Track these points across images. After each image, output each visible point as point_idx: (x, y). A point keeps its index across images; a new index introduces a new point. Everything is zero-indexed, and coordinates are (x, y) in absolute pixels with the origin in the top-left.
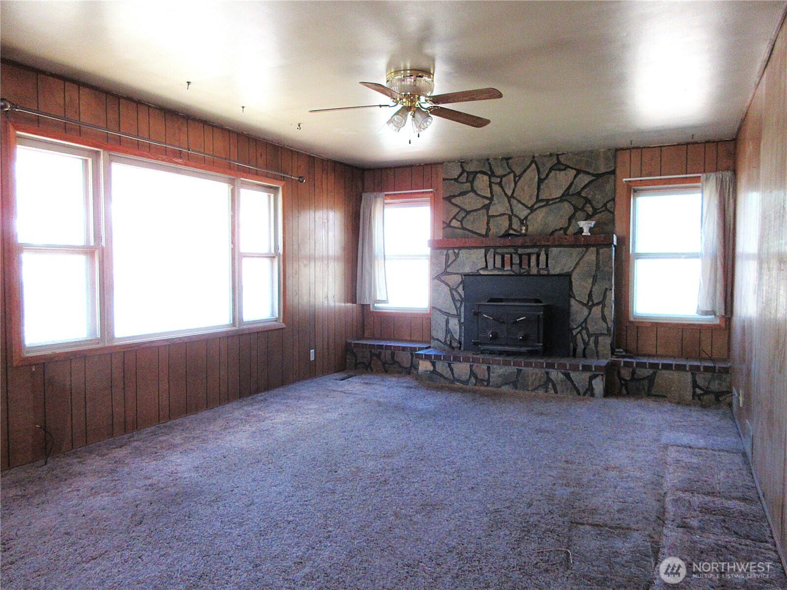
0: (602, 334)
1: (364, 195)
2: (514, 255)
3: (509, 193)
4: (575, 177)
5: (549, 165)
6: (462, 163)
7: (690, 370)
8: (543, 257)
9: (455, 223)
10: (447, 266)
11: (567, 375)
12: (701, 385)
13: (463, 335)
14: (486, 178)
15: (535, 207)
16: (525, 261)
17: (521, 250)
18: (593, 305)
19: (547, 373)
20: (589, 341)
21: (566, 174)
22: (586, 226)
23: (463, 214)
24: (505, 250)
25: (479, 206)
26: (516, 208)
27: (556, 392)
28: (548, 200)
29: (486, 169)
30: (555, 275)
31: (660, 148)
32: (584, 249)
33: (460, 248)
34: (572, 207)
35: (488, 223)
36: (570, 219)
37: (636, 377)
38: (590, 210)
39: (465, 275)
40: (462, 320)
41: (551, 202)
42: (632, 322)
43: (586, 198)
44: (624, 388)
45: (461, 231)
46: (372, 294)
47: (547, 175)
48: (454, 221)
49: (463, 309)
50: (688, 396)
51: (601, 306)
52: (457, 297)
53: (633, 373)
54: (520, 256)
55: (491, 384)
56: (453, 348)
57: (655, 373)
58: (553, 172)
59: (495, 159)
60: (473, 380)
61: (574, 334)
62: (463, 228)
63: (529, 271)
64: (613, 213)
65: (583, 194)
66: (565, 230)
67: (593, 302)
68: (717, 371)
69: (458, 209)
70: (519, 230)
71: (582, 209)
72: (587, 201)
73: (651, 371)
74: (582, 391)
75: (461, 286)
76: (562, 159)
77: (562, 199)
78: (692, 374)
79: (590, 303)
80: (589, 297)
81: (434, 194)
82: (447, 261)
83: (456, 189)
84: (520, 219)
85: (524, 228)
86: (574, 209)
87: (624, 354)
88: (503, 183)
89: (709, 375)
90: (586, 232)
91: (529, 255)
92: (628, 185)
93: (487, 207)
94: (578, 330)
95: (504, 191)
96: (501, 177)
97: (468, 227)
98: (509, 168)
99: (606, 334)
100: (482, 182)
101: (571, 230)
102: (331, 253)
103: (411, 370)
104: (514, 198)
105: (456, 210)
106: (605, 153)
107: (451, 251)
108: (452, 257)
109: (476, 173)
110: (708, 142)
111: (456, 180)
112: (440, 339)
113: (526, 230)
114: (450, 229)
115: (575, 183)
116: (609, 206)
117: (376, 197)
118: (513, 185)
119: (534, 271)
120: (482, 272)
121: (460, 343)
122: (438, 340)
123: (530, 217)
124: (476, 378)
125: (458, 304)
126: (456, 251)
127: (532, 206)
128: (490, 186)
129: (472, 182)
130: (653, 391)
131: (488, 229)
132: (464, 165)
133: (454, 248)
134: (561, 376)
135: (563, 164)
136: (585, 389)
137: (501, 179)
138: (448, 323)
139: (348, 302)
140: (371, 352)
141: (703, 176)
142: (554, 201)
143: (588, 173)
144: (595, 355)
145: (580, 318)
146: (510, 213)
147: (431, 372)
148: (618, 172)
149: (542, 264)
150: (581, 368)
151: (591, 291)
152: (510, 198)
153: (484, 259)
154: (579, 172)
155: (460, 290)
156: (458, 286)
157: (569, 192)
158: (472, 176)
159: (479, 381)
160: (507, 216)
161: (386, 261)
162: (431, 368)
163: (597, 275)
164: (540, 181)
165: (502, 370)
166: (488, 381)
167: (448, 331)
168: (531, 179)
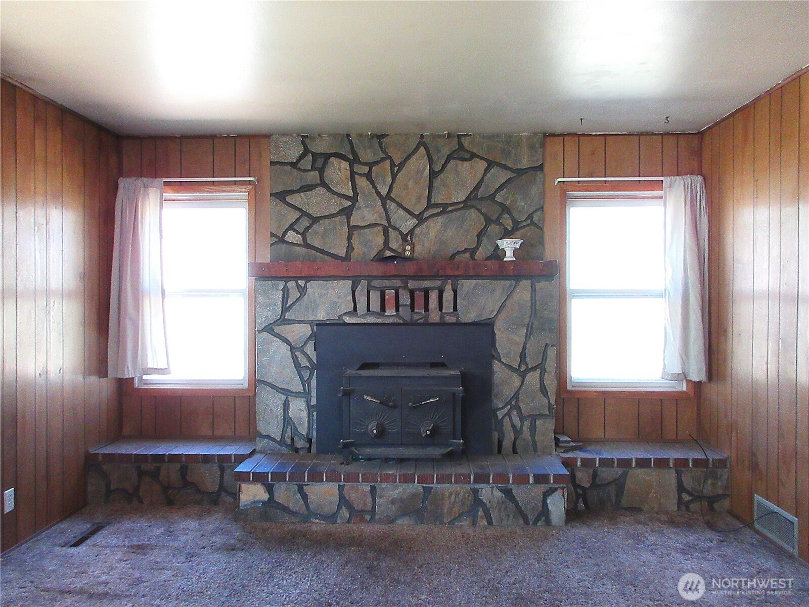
0: (541, 416)
1: (123, 183)
2: (401, 291)
3: (384, 191)
4: (487, 171)
5: (446, 151)
6: (305, 138)
7: (675, 465)
8: (448, 295)
9: (291, 237)
10: (285, 309)
11: (508, 493)
12: (689, 488)
13: (315, 426)
14: (345, 165)
15: (426, 215)
16: (419, 300)
17: (414, 282)
18: (528, 370)
19: (476, 492)
20: (522, 425)
21: (472, 167)
22: (509, 246)
23: (305, 222)
24: (387, 283)
25: (334, 209)
26: (396, 216)
27: (490, 523)
28: (445, 206)
29: (345, 150)
30: (465, 324)
31: (603, 138)
32: (513, 282)
33: (308, 278)
34: (482, 217)
35: (349, 238)
36: (480, 236)
37: (598, 482)
38: (508, 223)
39: (317, 325)
40: (314, 401)
41: (450, 209)
42: (571, 392)
43: (501, 205)
44: (581, 500)
45: (303, 250)
46: (139, 358)
47: (444, 167)
48: (291, 233)
49: (314, 383)
50: (671, 505)
51: (539, 371)
52: (304, 362)
53: (595, 475)
54: (412, 293)
55: (377, 517)
56: (297, 450)
57: (625, 474)
58: (452, 162)
59: (361, 136)
60: (344, 512)
61: (500, 417)
62: (308, 246)
63: (427, 317)
64: (541, 229)
65: (498, 198)
66: (473, 252)
67: (527, 365)
68: (711, 466)
69: (297, 214)
70: (400, 250)
71: (498, 222)
72: (505, 209)
73: (620, 471)
74: (531, 517)
75: (311, 343)
76: (466, 142)
77: (467, 203)
78: (677, 472)
79: (523, 368)
80: (521, 357)
81: (255, 185)
82: (284, 302)
83: (293, 180)
84: (401, 233)
85: (408, 248)
86: (485, 220)
87: (572, 444)
88: (373, 175)
89: (699, 472)
90: (509, 257)
91: (426, 292)
92: (562, 189)
93: (347, 212)
94: (506, 410)
95: (375, 187)
96: (371, 165)
97: (316, 244)
98: (384, 151)
99: (546, 415)
100: (338, 171)
101: (480, 254)
102: (55, 283)
103: (219, 496)
104: (394, 200)
105: (293, 215)
106: (528, 138)
107: (291, 284)
108: (294, 294)
109: (327, 156)
110: (668, 134)
111: (293, 165)
112: (273, 436)
113: (412, 250)
114: (284, 246)
115: (485, 180)
116: (535, 218)
117: (146, 187)
118: (390, 180)
119: (435, 317)
120: (347, 320)
121: (310, 441)
122: (268, 437)
123: (417, 231)
124: (350, 507)
125: (306, 375)
126: (302, 283)
127: (422, 213)
128: (353, 179)
129: (321, 171)
130: (624, 502)
131: (350, 248)
132: (307, 141)
133: (296, 279)
134: (498, 494)
135: (467, 151)
136: (536, 514)
137: (370, 169)
138: (288, 408)
139: (90, 374)
140: (138, 468)
141: (666, 180)
142: (456, 207)
143: (505, 167)
144: (531, 448)
145: (508, 392)
146: (385, 223)
147: (264, 503)
148: (547, 168)
149: (448, 306)
150: (531, 480)
151: (524, 348)
152: (384, 200)
153: (350, 298)
154: (491, 164)
155: (310, 349)
156: (306, 343)
157: (476, 195)
158: (321, 161)
159: (357, 514)
160: (380, 228)
161: (166, 300)
162: (265, 497)
163: (532, 324)
164: (433, 175)
165: (397, 491)
166: (373, 512)
167: (287, 421)
168: (419, 172)
